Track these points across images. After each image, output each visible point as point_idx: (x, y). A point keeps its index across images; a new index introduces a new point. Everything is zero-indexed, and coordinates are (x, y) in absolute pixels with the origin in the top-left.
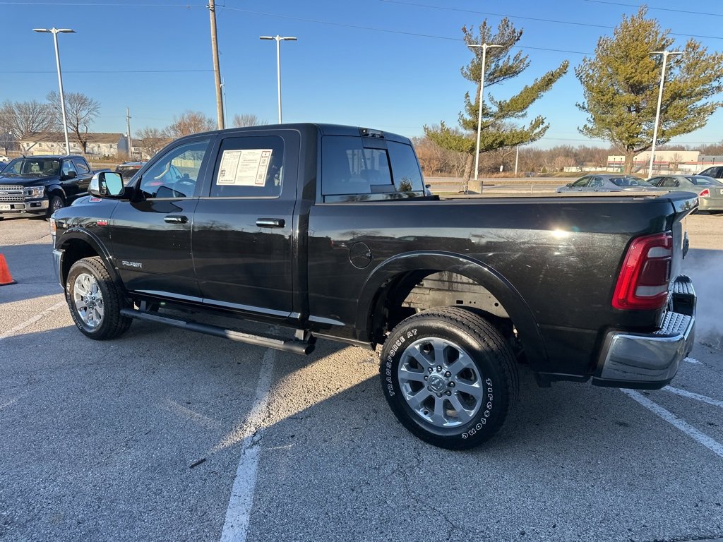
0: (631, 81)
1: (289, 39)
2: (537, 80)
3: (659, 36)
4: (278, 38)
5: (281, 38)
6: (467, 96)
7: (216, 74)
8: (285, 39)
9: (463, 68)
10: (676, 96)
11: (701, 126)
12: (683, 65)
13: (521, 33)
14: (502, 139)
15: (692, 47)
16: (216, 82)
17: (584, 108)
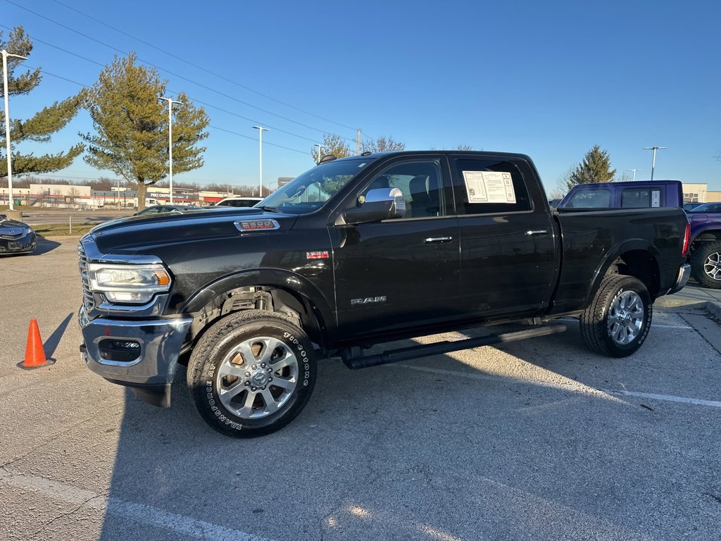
0: (148, 120)
2: (57, 102)
3: (160, 84)
10: (181, 139)
11: (199, 166)
12: (176, 113)
13: (31, 48)
14: (33, 163)
15: (184, 100)
17: (87, 138)
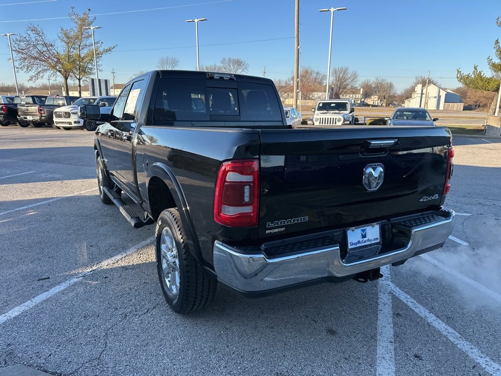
1: (340, 9)
4: (332, 10)
5: (334, 9)
6: (497, 42)
7: (296, 39)
8: (338, 10)
9: (498, 19)
16: (296, 46)
